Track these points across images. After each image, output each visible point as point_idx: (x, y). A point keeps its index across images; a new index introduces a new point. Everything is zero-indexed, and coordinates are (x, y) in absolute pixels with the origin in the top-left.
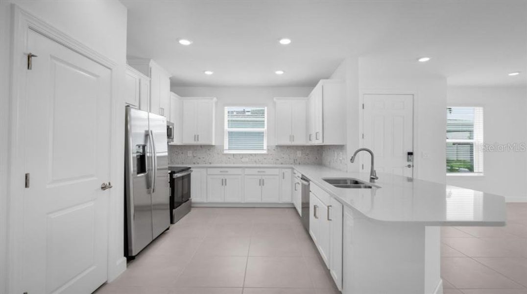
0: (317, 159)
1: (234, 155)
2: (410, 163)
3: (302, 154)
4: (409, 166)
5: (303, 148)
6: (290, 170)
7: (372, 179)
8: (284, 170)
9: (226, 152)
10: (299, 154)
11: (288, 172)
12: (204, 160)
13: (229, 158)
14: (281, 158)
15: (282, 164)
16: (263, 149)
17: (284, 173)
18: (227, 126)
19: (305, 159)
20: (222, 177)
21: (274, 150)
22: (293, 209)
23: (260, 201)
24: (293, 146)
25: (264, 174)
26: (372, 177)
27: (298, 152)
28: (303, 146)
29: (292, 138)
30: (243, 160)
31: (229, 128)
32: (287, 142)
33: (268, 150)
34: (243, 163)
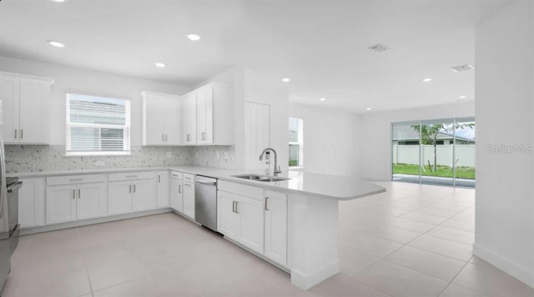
0: (187, 159)
1: (82, 158)
2: (268, 161)
3: (172, 155)
4: (267, 163)
5: (174, 148)
6: (167, 172)
7: (276, 173)
8: (159, 173)
9: (68, 154)
10: (169, 155)
11: (164, 175)
12: (29, 165)
13: (74, 162)
14: (148, 160)
15: (149, 166)
16: (122, 150)
17: (159, 176)
18: (69, 120)
19: (175, 160)
20: (74, 187)
21: (140, 151)
22: (172, 214)
23: (130, 211)
24: (163, 146)
25: (136, 178)
26: (276, 171)
27: (168, 153)
28: (173, 147)
29: (165, 138)
30: (96, 164)
31: (71, 122)
32: (159, 142)
33: (132, 151)
34: (98, 167)
